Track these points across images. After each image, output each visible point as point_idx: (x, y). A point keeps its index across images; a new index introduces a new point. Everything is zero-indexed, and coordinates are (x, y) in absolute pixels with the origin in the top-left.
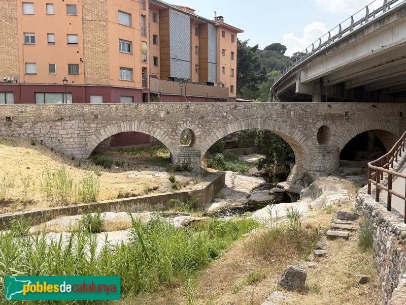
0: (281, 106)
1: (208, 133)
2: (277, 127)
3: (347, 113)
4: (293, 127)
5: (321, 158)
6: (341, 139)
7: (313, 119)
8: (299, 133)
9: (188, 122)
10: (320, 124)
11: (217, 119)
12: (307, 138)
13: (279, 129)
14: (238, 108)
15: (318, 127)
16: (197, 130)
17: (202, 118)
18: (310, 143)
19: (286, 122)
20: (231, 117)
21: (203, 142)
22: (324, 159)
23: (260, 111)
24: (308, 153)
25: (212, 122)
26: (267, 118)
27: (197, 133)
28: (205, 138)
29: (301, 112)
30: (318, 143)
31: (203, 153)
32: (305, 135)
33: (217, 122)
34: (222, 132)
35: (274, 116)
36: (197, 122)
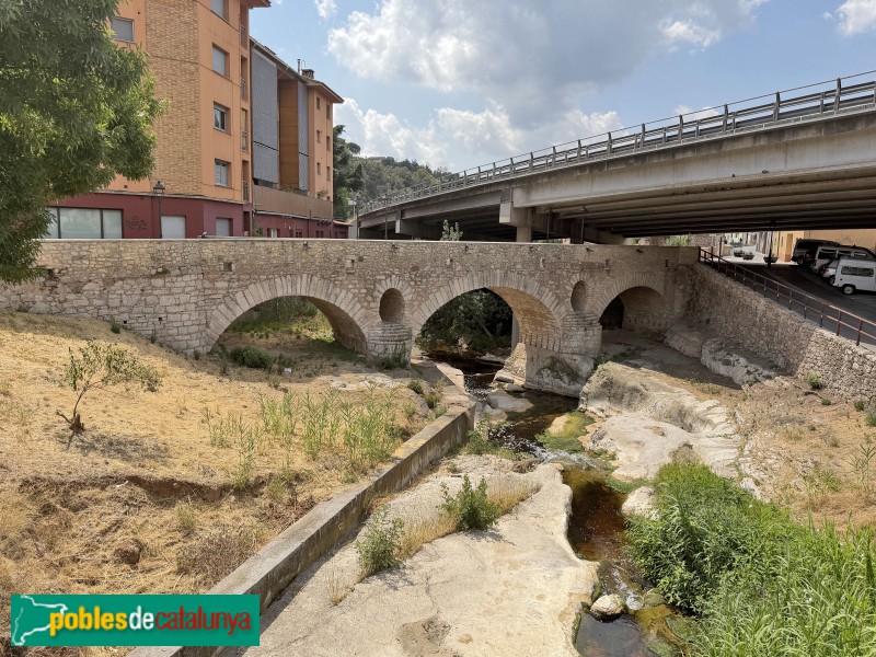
0: (528, 249)
1: (423, 295)
2: (522, 284)
3: (607, 261)
4: (542, 283)
5: (581, 332)
6: (599, 302)
7: (568, 272)
8: (550, 294)
9: (394, 276)
10: (575, 279)
11: (439, 271)
12: (560, 300)
13: (525, 287)
14: (470, 251)
15: (574, 284)
16: (408, 291)
17: (415, 268)
18: (563, 309)
19: (534, 275)
20: (459, 268)
21: (416, 313)
22: (586, 335)
23: (500, 257)
24: (560, 325)
25: (430, 276)
26: (509, 269)
27: (407, 295)
28: (419, 305)
29: (554, 260)
30: (572, 309)
31: (416, 332)
32: (557, 297)
33: (438, 276)
34: (444, 294)
35: (519, 266)
36: (407, 276)
